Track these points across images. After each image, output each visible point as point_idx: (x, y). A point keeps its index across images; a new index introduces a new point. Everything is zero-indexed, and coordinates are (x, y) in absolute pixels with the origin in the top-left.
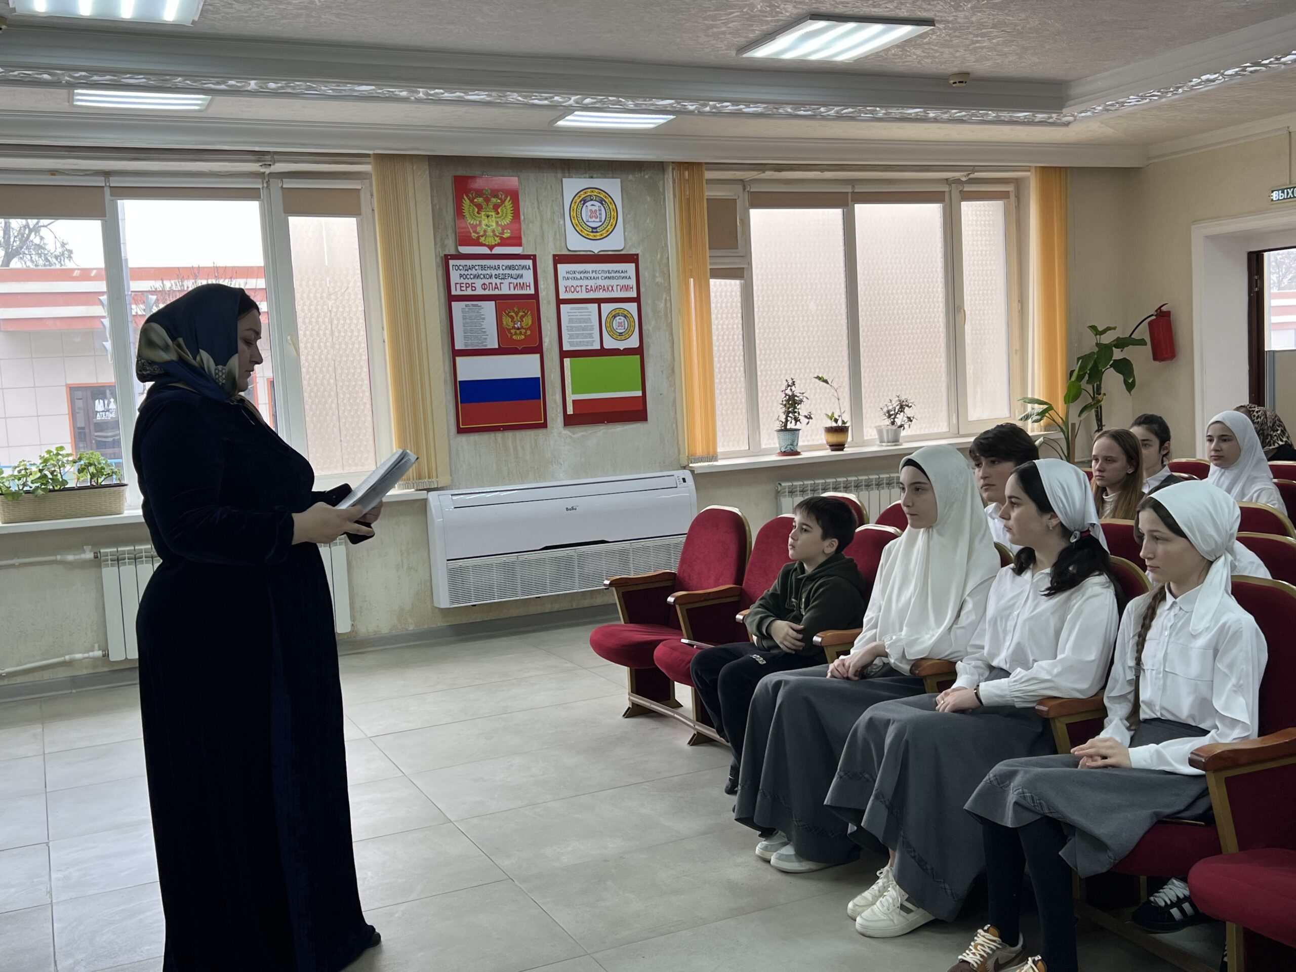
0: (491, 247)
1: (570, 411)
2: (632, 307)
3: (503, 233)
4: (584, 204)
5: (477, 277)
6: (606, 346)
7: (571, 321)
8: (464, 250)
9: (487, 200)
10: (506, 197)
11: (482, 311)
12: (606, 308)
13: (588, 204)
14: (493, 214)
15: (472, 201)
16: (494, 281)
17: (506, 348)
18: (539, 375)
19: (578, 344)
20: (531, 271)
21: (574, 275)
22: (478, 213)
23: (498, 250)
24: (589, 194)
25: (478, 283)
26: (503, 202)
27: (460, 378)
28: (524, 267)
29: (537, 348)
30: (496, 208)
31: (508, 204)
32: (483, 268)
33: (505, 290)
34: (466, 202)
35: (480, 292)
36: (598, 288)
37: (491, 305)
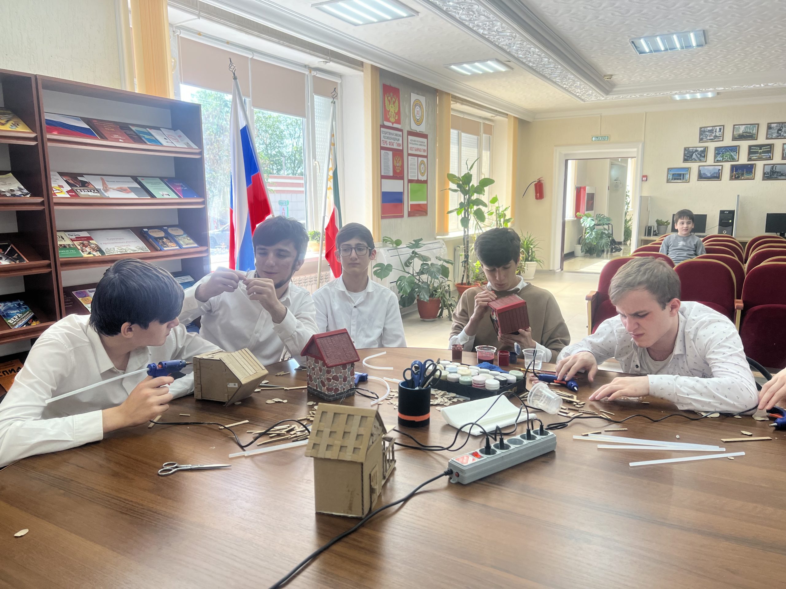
0: (393, 124)
1: (409, 210)
2: (425, 160)
3: (395, 117)
4: (416, 107)
5: (388, 138)
6: (419, 179)
7: (411, 164)
8: (387, 123)
9: (392, 98)
10: (396, 98)
11: (389, 156)
12: (420, 159)
14: (393, 106)
15: (388, 99)
16: (392, 141)
17: (395, 176)
18: (402, 191)
19: (412, 176)
20: (401, 138)
21: (412, 142)
22: (389, 105)
23: (395, 125)
24: (417, 103)
25: (388, 141)
27: (382, 191)
28: (400, 136)
29: (402, 178)
30: (394, 103)
31: (397, 102)
32: (390, 134)
33: (395, 147)
34: (386, 98)
35: (388, 146)
36: (418, 149)
37: (390, 153)
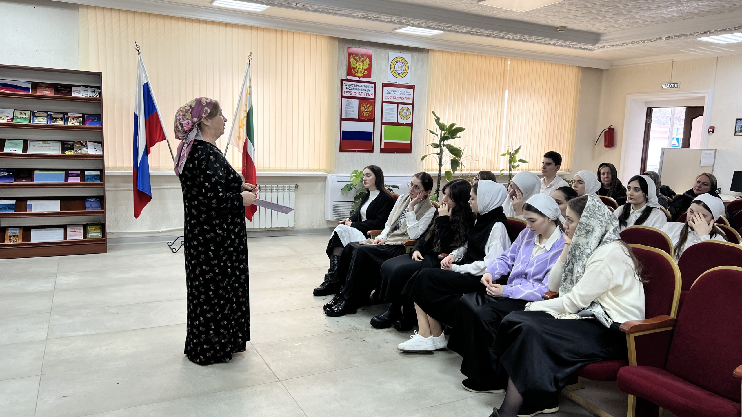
1: (383, 147)
2: (410, 107)
3: (364, 72)
4: (396, 63)
6: (399, 122)
7: (386, 110)
8: (349, 78)
9: (360, 58)
10: (367, 58)
11: (354, 103)
12: (401, 106)
13: (398, 63)
14: (362, 64)
17: (361, 119)
18: (372, 131)
19: (388, 120)
20: (373, 89)
21: (389, 92)
22: (356, 63)
23: (362, 79)
24: (398, 59)
25: (353, 91)
26: (366, 59)
27: (343, 130)
28: (371, 87)
29: (372, 120)
30: (363, 62)
31: (367, 60)
32: (355, 85)
33: (363, 96)
34: (352, 59)
35: (353, 95)
36: (399, 98)
37: (357, 101)
